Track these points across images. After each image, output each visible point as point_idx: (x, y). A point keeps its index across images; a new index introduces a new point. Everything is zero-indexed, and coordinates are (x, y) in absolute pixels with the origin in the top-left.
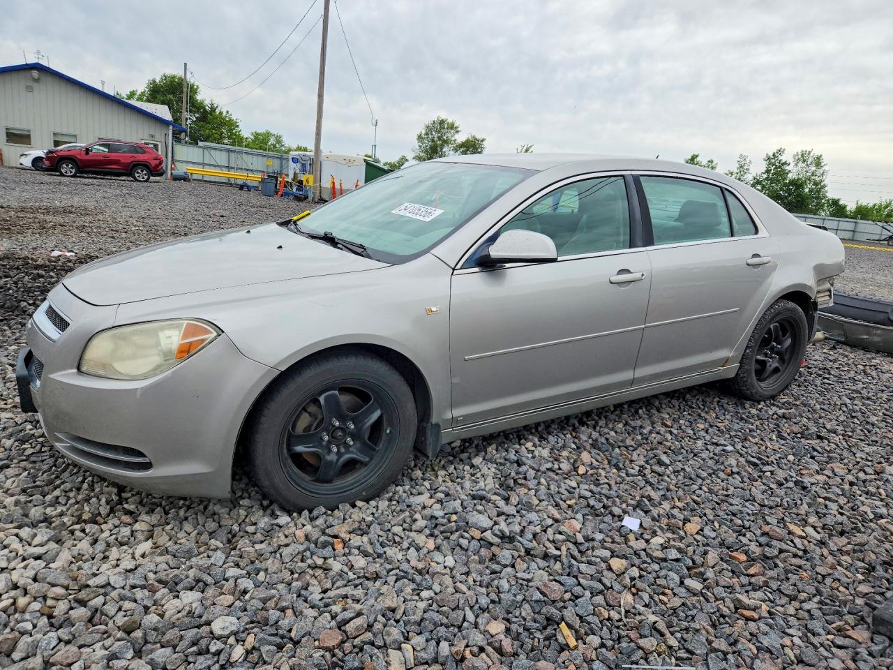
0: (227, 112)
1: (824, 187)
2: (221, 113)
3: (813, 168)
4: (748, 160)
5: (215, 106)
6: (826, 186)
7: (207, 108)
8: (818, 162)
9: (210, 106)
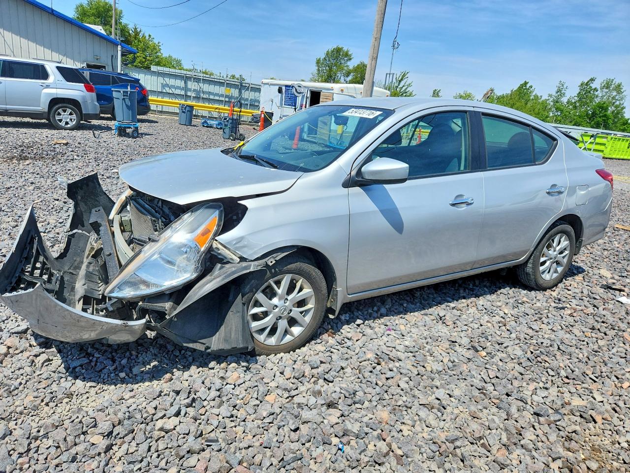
0: (150, 36)
1: (624, 108)
2: (144, 36)
3: (615, 93)
4: (565, 86)
5: (138, 30)
6: (625, 108)
7: (131, 32)
8: (618, 88)
9: (133, 30)
